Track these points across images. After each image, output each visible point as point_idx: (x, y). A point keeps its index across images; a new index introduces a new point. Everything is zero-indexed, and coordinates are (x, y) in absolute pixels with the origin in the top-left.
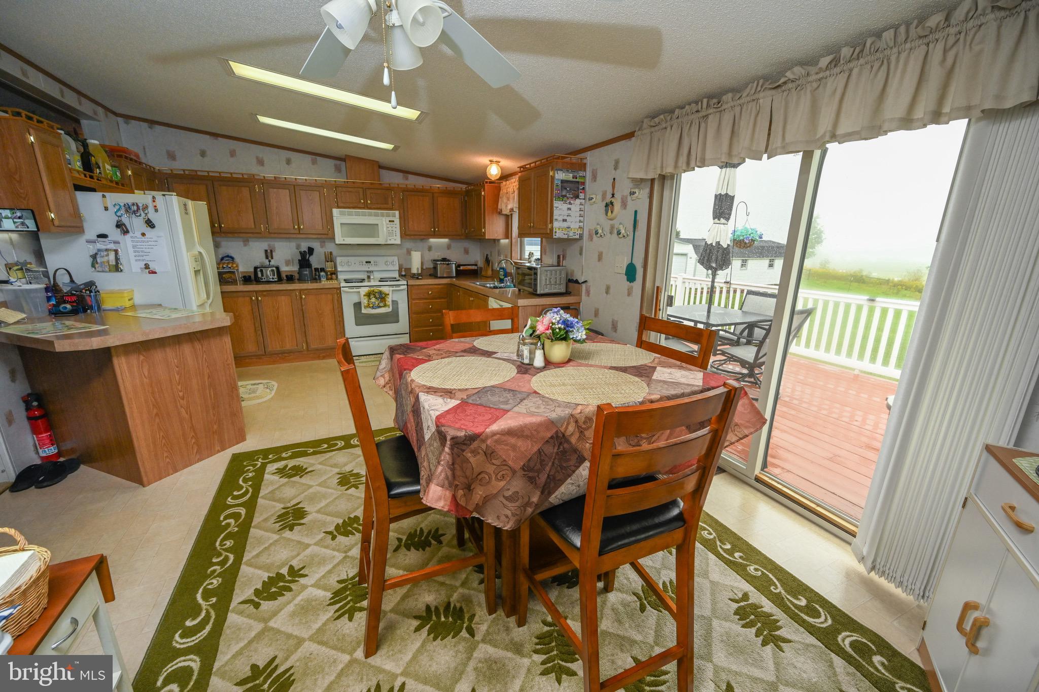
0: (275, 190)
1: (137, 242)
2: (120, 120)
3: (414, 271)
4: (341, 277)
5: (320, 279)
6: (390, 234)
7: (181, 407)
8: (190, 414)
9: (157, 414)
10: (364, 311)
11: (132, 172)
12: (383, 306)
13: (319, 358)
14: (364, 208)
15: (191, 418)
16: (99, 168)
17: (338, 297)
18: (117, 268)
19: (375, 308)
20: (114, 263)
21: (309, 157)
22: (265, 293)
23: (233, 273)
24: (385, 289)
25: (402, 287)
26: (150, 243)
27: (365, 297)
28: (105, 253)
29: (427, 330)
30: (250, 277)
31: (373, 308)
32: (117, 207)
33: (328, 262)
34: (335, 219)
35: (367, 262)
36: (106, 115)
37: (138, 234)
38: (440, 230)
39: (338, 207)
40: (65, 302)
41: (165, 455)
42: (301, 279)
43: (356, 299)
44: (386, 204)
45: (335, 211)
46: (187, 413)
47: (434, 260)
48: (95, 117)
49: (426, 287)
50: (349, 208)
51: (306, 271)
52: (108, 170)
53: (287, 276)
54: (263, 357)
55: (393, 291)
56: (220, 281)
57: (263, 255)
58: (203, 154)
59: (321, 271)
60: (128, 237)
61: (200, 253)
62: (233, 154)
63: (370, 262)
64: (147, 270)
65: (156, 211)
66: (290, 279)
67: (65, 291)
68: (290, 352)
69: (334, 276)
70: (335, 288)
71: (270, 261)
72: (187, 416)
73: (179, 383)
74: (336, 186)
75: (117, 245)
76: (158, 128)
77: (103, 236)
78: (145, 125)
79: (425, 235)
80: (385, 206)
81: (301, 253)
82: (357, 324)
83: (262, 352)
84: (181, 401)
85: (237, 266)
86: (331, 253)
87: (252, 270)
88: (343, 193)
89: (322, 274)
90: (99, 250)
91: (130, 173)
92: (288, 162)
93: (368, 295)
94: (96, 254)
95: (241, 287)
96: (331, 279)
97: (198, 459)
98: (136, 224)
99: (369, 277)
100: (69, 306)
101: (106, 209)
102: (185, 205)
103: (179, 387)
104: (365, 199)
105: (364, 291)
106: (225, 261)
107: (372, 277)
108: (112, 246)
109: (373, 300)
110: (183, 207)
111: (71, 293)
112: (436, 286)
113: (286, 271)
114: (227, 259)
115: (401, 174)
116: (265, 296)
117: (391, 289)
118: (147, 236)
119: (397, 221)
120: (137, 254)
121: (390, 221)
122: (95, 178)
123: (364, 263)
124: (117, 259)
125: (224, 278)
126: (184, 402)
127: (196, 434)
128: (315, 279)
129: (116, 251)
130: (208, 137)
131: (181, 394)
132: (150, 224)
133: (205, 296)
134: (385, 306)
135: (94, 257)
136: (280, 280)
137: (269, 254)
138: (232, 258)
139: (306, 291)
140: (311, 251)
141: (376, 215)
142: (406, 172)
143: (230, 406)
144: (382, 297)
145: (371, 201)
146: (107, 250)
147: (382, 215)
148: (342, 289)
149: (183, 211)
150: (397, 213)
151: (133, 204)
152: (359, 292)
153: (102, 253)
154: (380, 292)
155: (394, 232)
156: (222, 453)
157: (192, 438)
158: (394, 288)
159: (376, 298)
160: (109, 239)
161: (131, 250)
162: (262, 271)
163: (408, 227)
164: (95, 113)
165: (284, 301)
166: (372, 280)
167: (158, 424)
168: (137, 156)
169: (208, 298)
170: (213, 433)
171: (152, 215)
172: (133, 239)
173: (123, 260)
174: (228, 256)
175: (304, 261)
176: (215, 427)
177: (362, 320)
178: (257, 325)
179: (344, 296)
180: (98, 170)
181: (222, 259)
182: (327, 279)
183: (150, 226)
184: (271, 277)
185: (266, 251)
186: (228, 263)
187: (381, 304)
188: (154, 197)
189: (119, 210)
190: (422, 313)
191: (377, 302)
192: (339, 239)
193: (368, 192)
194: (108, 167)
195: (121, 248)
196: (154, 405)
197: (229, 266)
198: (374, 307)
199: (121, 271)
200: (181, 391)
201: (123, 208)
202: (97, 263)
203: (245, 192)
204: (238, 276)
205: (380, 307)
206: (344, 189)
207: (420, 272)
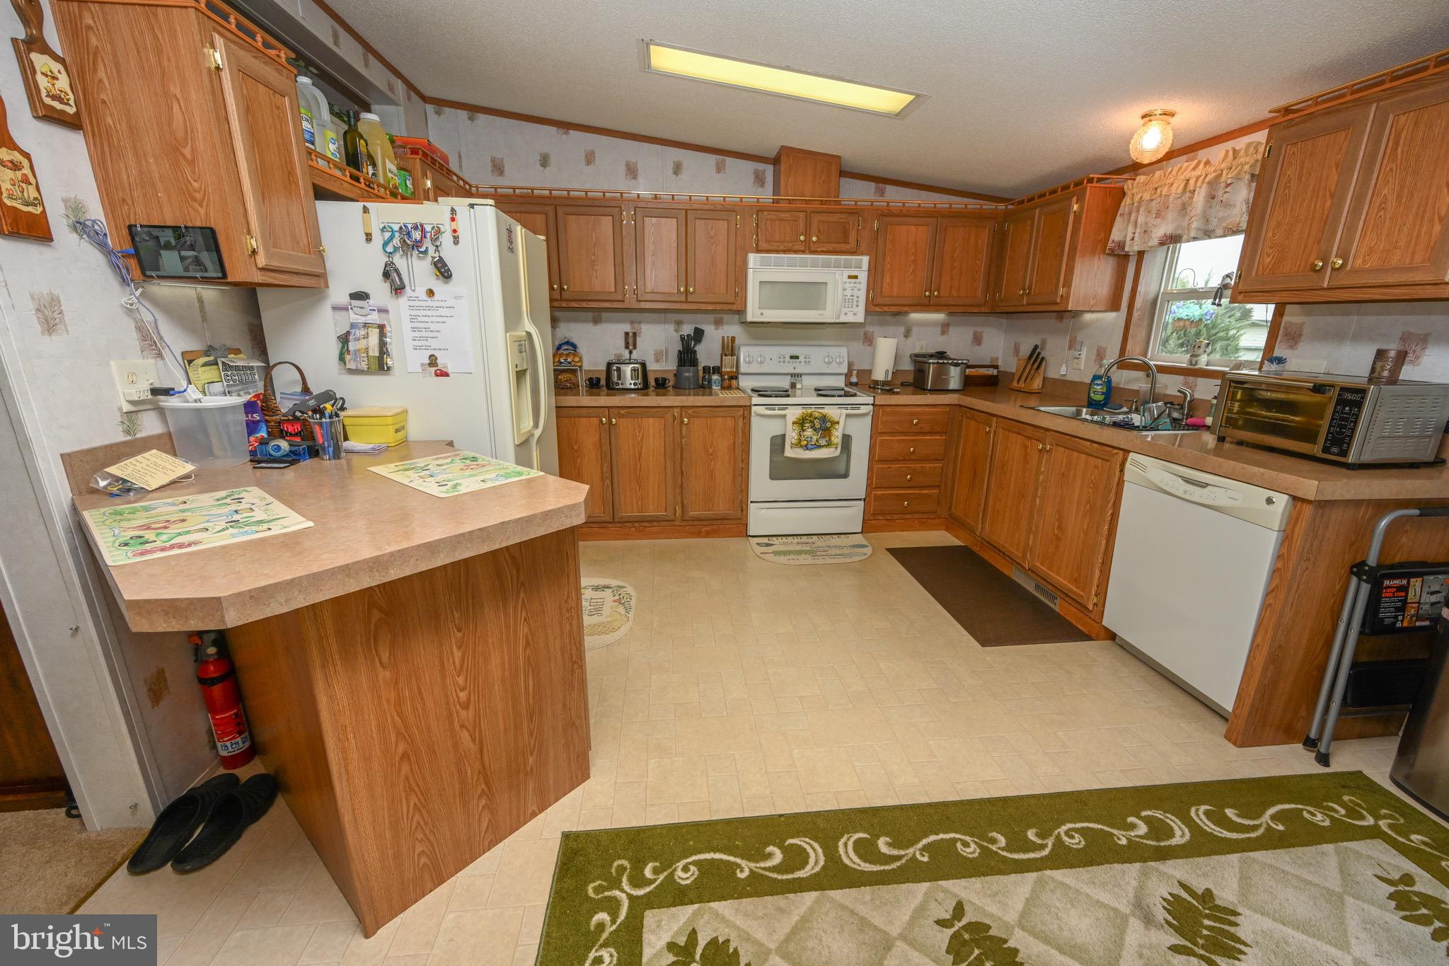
0: (654, 220)
1: (419, 308)
2: (430, 108)
3: (879, 375)
4: (746, 383)
5: (710, 387)
6: (848, 301)
7: (463, 726)
8: (481, 742)
9: (405, 756)
10: (789, 453)
11: (433, 183)
12: (826, 446)
13: (699, 534)
14: (803, 252)
15: (481, 750)
16: (374, 165)
17: (744, 424)
18: (381, 365)
19: (810, 449)
20: (377, 354)
21: (712, 159)
22: (623, 412)
23: (574, 372)
24: (832, 413)
25: (864, 410)
26: (441, 312)
27: (796, 427)
28: (363, 332)
29: (898, 495)
30: (598, 380)
31: (806, 448)
32: (387, 235)
33: (726, 355)
34: (750, 272)
35: (792, 357)
36: (409, 98)
37: (421, 292)
38: (942, 295)
39: (758, 251)
40: (282, 434)
41: (419, 849)
42: (679, 388)
43: (775, 428)
44: (845, 243)
45: (753, 259)
46: (474, 741)
47: (916, 355)
48: (389, 93)
49: (908, 409)
50: (777, 252)
51: (689, 372)
52: (390, 171)
53: (656, 380)
54: (610, 525)
55: (848, 416)
56: (556, 387)
57: (622, 342)
58: (544, 161)
59: (714, 373)
60: (403, 301)
61: (529, 334)
62: (590, 159)
63: (797, 357)
64: (433, 369)
65: (456, 240)
66: (661, 384)
67: (284, 411)
68: (652, 520)
69: (734, 382)
70: (741, 406)
71: (631, 353)
72: (473, 747)
73: (462, 668)
74: (759, 209)
75: (383, 315)
76: (482, 119)
77: (360, 296)
78: (463, 114)
79: (909, 305)
80: (844, 246)
81: (682, 338)
82: (773, 477)
83: (608, 518)
84: (463, 713)
85: (581, 360)
86: (733, 339)
87: (604, 368)
88: (768, 222)
89: (715, 377)
90: (353, 326)
91: (429, 184)
92: (677, 169)
93: (801, 423)
94: (348, 333)
95: (586, 400)
96: (730, 388)
97: (491, 842)
98: (418, 270)
99: (793, 385)
100: (284, 445)
101: (369, 238)
102: (510, 231)
103: (461, 680)
104: (808, 234)
105: (794, 414)
106: (565, 349)
107: (799, 386)
108: (374, 318)
109: (809, 432)
110: (505, 233)
111: (294, 415)
112: (927, 409)
113: (655, 371)
114: (566, 347)
115: (873, 184)
116: (622, 416)
117: (845, 412)
118: (437, 297)
119: (863, 276)
120: (417, 334)
121: (850, 277)
122: (362, 180)
123: (788, 358)
124: (382, 345)
125: (564, 380)
126: (467, 715)
127: (489, 788)
128: (703, 387)
129: (381, 328)
130: (553, 129)
131: (463, 695)
132: (443, 270)
133: (532, 424)
134: (829, 445)
135: (344, 339)
136: (644, 388)
137: (631, 341)
138: (574, 346)
139: (690, 411)
140: (699, 334)
141: (827, 265)
142: (881, 180)
143: (564, 705)
144: (825, 427)
145: (817, 236)
146: (366, 325)
147: (837, 266)
148: (754, 408)
149: (506, 244)
150: (865, 260)
151: (416, 228)
152: (784, 416)
153: (357, 331)
154: (824, 419)
155: (855, 298)
156: (543, 814)
157: (480, 797)
158: (850, 412)
159: (815, 430)
160: (371, 301)
161: (407, 325)
162: (619, 370)
163: (882, 287)
164: (391, 88)
165: (652, 426)
166: (798, 392)
167: (407, 778)
168: (446, 159)
169: (536, 425)
170: (526, 774)
171: (448, 252)
172: (412, 303)
173: (392, 347)
174: (568, 343)
175: (687, 356)
176: (531, 760)
177: (783, 469)
178: (605, 470)
179: (755, 421)
180: (370, 168)
181: (559, 348)
182: (723, 388)
183: (442, 274)
184: (632, 382)
185: (627, 334)
186: (568, 355)
187: (823, 442)
188: (453, 211)
189: (391, 238)
190: (896, 460)
191: (815, 438)
192: (752, 314)
193: (816, 219)
194: (391, 166)
195: (389, 322)
196: (399, 734)
197: (569, 360)
198: (809, 446)
199: (389, 369)
200: (462, 690)
201: (397, 235)
202: (348, 351)
203: (606, 223)
204: (582, 379)
205: (820, 447)
206: (772, 216)
207: (890, 379)
